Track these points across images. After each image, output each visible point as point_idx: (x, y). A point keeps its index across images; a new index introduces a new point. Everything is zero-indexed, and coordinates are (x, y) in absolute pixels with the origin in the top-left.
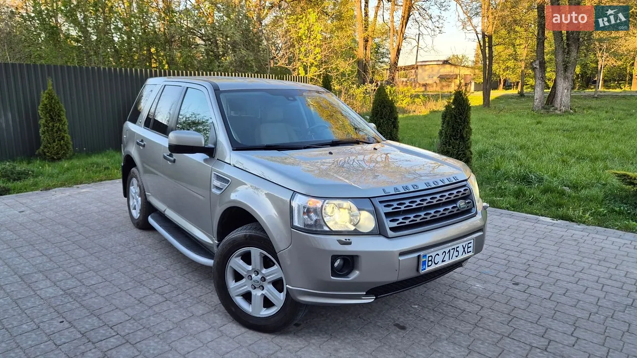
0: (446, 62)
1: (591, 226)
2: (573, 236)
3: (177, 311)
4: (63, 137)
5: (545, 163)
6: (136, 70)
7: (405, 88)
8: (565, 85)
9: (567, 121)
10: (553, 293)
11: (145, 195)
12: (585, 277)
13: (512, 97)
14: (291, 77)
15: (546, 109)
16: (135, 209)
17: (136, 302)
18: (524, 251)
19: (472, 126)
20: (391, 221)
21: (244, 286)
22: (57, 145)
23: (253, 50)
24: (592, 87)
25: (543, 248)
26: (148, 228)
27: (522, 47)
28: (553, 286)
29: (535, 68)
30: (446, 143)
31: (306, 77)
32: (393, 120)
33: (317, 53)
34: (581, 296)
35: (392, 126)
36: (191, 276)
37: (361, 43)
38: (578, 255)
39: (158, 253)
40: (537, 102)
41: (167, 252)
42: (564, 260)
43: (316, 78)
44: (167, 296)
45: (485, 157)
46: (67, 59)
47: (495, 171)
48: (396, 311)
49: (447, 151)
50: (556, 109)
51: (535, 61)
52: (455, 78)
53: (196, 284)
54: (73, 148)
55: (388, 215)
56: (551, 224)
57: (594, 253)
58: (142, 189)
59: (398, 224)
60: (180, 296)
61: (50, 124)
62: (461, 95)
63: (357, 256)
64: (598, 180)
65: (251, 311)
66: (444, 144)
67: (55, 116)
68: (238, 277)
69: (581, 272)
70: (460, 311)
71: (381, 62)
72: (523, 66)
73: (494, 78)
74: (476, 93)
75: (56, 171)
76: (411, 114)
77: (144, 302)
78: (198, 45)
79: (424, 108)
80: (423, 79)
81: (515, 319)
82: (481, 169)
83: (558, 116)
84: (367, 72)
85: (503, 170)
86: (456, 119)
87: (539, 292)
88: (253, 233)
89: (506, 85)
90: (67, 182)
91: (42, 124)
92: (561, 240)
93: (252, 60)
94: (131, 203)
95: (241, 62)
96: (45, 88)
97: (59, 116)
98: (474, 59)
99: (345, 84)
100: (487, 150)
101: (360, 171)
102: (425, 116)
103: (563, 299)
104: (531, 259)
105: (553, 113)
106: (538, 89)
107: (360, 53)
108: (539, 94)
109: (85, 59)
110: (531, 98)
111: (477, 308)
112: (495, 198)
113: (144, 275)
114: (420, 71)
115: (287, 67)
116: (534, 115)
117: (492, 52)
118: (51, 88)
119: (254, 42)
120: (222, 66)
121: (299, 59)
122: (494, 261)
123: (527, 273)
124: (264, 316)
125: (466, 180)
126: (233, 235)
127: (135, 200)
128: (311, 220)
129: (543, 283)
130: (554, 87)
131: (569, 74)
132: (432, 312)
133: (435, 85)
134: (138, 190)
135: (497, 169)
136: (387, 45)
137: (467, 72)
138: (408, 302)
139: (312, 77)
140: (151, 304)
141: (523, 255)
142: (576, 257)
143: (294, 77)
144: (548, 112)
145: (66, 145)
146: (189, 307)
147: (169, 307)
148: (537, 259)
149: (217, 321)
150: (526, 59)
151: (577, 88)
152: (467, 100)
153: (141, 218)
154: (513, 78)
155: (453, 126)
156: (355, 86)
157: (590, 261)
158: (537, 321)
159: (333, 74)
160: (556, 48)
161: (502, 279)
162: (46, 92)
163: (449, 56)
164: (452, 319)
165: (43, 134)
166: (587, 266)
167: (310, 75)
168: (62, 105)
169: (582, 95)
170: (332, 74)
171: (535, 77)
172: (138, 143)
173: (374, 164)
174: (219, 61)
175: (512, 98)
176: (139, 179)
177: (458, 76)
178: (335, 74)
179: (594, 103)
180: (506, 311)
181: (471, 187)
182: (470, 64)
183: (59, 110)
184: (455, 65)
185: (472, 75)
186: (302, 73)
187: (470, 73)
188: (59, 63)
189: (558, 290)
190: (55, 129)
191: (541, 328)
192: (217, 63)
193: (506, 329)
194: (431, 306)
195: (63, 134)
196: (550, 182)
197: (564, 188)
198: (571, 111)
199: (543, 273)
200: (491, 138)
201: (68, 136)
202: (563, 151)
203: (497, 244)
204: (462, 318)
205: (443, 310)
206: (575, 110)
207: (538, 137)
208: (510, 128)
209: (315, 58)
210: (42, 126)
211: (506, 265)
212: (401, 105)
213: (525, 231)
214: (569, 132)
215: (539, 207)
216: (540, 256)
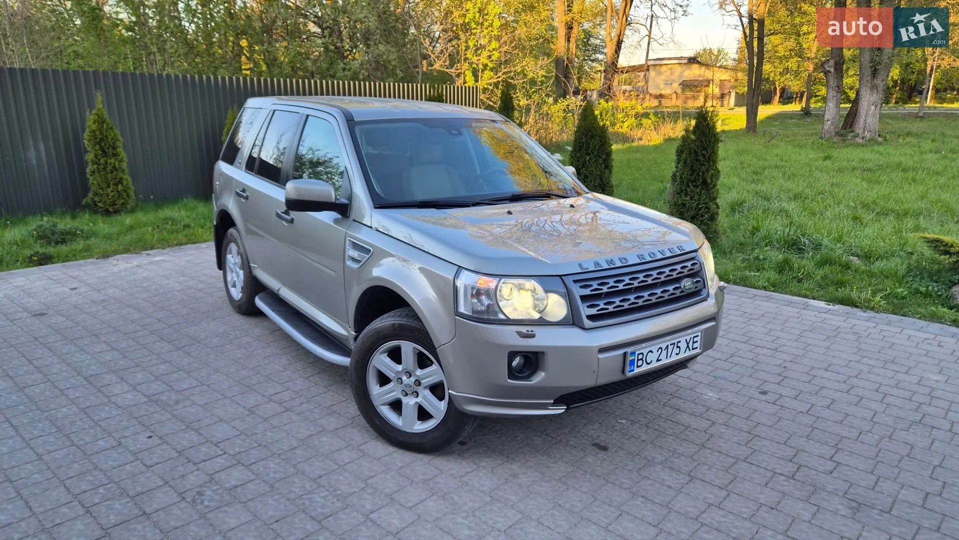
0: (692, 60)
1: (881, 314)
2: (854, 328)
3: (302, 424)
4: (121, 179)
5: (827, 221)
6: (223, 78)
7: (628, 103)
8: (872, 99)
9: (870, 156)
10: (813, 405)
11: (250, 267)
12: (861, 383)
13: (791, 116)
14: (454, 87)
15: (842, 135)
16: (234, 286)
17: (247, 412)
18: (782, 349)
20: (588, 307)
21: (392, 391)
22: (112, 191)
23: (396, 45)
24: (916, 100)
25: (809, 345)
26: (255, 313)
28: (815, 396)
29: (828, 71)
30: (682, 191)
31: (477, 86)
32: (604, 157)
33: (494, 49)
34: (852, 409)
35: (603, 166)
36: (317, 379)
37: (562, 32)
38: (855, 354)
40: (828, 125)
42: (836, 361)
43: (491, 88)
44: (287, 405)
45: (739, 212)
46: (116, 58)
47: (753, 234)
48: (595, 427)
49: (682, 203)
50: (857, 136)
51: (828, 60)
52: (706, 86)
53: (325, 390)
54: (136, 196)
55: (584, 298)
56: (825, 311)
57: (879, 352)
58: (245, 258)
59: (598, 311)
60: (304, 405)
61: (102, 161)
62: (706, 120)
63: (543, 353)
64: (902, 246)
65: (401, 424)
66: (678, 193)
67: (108, 149)
68: (384, 380)
69: (856, 377)
70: (682, 427)
71: (593, 61)
72: (811, 67)
73: (765, 87)
74: (737, 109)
75: (115, 230)
76: (635, 144)
77: (257, 412)
78: (312, 34)
79: (655, 133)
80: (657, 86)
81: (757, 438)
82: (733, 230)
83: (858, 147)
84: (570, 78)
85: (763, 232)
86: (697, 156)
87: (794, 404)
88: (404, 321)
89: (785, 96)
90: (132, 246)
91: (89, 161)
92: (836, 333)
93: (394, 60)
94: (229, 279)
95: (377, 62)
96: (91, 107)
97: (114, 148)
98: (736, 56)
99: (536, 97)
100: (744, 201)
102: (656, 148)
103: (826, 413)
104: (789, 359)
105: (852, 142)
106: (831, 105)
107: (560, 46)
108: (833, 111)
109: (144, 59)
110: (820, 117)
111: (705, 424)
112: (748, 273)
113: (254, 377)
114: (652, 73)
115: (447, 70)
116: (822, 144)
117: (764, 46)
118: (100, 105)
120: (349, 70)
121: (466, 59)
122: (736, 362)
123: (781, 378)
124: (418, 432)
125: (695, 251)
126: (376, 324)
127: (234, 275)
128: (482, 305)
129: (801, 392)
130: (857, 100)
131: (879, 82)
132: (644, 428)
133: (674, 96)
134: (238, 260)
135: (756, 229)
136: (603, 32)
137: (724, 76)
138: (612, 415)
139: (486, 86)
140: (268, 416)
141: (778, 353)
142: (853, 358)
143: (458, 87)
144: (844, 140)
145: (125, 191)
146: (317, 420)
147: (291, 419)
148: (798, 360)
149: (356, 438)
150: (815, 57)
151: (894, 101)
153: (244, 300)
154: (795, 86)
155: (692, 167)
156: (551, 100)
157: (871, 362)
158: (786, 441)
159: (518, 82)
161: (744, 386)
162: (94, 112)
163: (699, 50)
164: (672, 437)
165: (91, 176)
166: (867, 369)
167: (481, 84)
168: (117, 132)
169: (899, 114)
170: (516, 82)
171: (828, 84)
172: (238, 194)
174: (345, 61)
175: (791, 118)
176: (239, 244)
177: (711, 82)
178: (522, 81)
179: (916, 126)
180: (746, 428)
181: (704, 260)
182: (730, 63)
183: (112, 139)
184: (707, 66)
185: (732, 80)
186: (470, 82)
187: (730, 78)
188: (104, 64)
189: (821, 401)
190: (109, 168)
191: (790, 449)
192: (342, 65)
193: (743, 452)
194: (644, 421)
195: (121, 175)
196: (832, 250)
197: (851, 258)
198: (879, 138)
199: (803, 379)
200: (753, 181)
201: (127, 178)
202: (858, 202)
203: (744, 339)
204: (685, 437)
205: (659, 426)
206: (885, 137)
207: (824, 180)
208: (782, 167)
209: (490, 57)
210: (90, 164)
211: (753, 367)
212: (620, 130)
213: (786, 321)
214: (870, 173)
215: (811, 286)
216: (803, 356)
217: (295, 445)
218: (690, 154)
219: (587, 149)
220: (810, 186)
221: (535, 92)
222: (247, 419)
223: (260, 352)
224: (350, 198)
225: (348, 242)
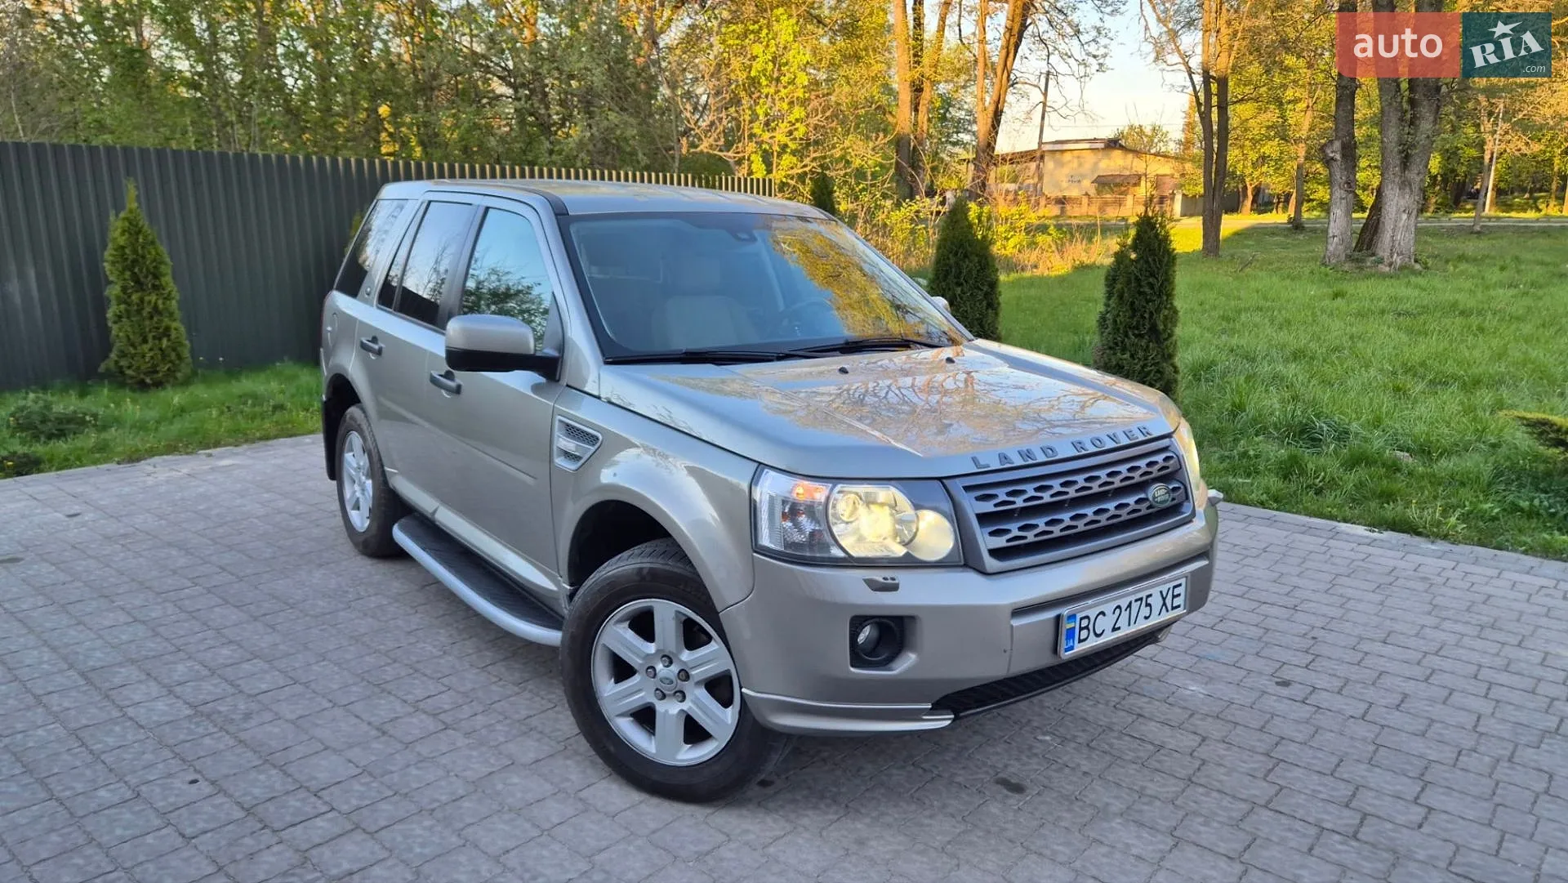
0: (1113, 144)
1: (1461, 546)
2: (1420, 569)
3: (475, 753)
4: (168, 329)
5: (1353, 394)
6: (347, 162)
7: (1014, 210)
8: (1402, 202)
9: (1407, 292)
10: (1371, 704)
11: (384, 473)
12: (1447, 665)
13: (1273, 231)
14: (733, 180)
15: (1357, 260)
16: (357, 507)
17: (374, 733)
18: (1305, 606)
19: (1178, 303)
20: (992, 534)
21: (637, 691)
22: (151, 350)
23: (637, 114)
24: (1468, 207)
25: (1349, 599)
26: (391, 553)
27: (1302, 106)
28: (1372, 688)
29: (1332, 159)
30: (1116, 344)
31: (770, 180)
32: (985, 288)
33: (797, 120)
34: (1437, 711)
35: (985, 303)
36: (503, 670)
37: (906, 96)
38: (1429, 613)
39: (419, 615)
40: (1334, 245)
41: (441, 612)
42: (1398, 627)
43: (792, 182)
44: (448, 718)
45: (1207, 380)
46: (168, 132)
47: (1234, 415)
48: (999, 750)
49: (1118, 364)
50: (1381, 261)
51: (1331, 142)
52: (1135, 185)
53: (516, 689)
54: (192, 357)
55: (983, 518)
56: (1368, 541)
58: (375, 459)
59: (1008, 541)
60: (479, 717)
61: (135, 297)
62: (1153, 227)
63: (912, 618)
64: (1481, 434)
65: (654, 751)
66: (1110, 348)
67: (146, 277)
68: (622, 670)
69: (1436, 654)
70: (1151, 747)
71: (955, 144)
72: (1302, 153)
73: (1231, 185)
74: (1186, 221)
75: (152, 414)
76: (1027, 274)
77: (392, 732)
78: (498, 97)
79: (1058, 257)
80: (1057, 185)
81: (1281, 765)
82: (1200, 407)
83: (1384, 279)
84: (920, 168)
85: (1251, 411)
86: (1141, 286)
87: (1338, 702)
88: (658, 564)
89: (1260, 201)
90: (181, 441)
91: (112, 298)
92: (1392, 579)
93: (634, 137)
94: (348, 494)
95: (606, 141)
96: (119, 206)
97: (156, 277)
98: (1180, 136)
99: (865, 198)
100: (1213, 363)
101: (905, 414)
102: (1061, 280)
103: (1395, 719)
104: (1319, 625)
105: (1373, 271)
106: (1338, 212)
107: (902, 118)
108: (1341, 224)
109: (215, 133)
110: (1320, 233)
111: (1190, 741)
112: (1231, 480)
113: (388, 668)
114: (1049, 164)
115: (721, 154)
116: (1327, 275)
117: (1228, 119)
118: (134, 205)
119: (637, 90)
120: (560, 153)
121: (752, 136)
122: (1231, 631)
123: (1310, 658)
124: (685, 764)
125: (1169, 436)
126: (608, 569)
127: (357, 487)
128: (801, 531)
129: (1347, 681)
130: (1377, 208)
131: (1412, 175)
132: (1085, 750)
133: (1085, 200)
134: (364, 461)
135: (1237, 409)
136: (969, 99)
137: (1164, 168)
138: (1027, 728)
139: (785, 180)
140: (410, 738)
141: (1300, 615)
142: (1425, 620)
143: (739, 179)
144: (1361, 269)
145: (174, 350)
146: (501, 743)
147: (454, 744)
148: (1334, 625)
149: (573, 777)
150: (1308, 138)
151: (1432, 209)
152: (1166, 238)
153: (374, 531)
154: (1276, 184)
155: (1132, 303)
156: (888, 203)
157: (1459, 628)
158: (1334, 770)
159: (835, 174)
160: (1382, 111)
161: (1249, 671)
162: (122, 215)
163: (1121, 129)
164: (1134, 766)
165: (115, 322)
166: (1452, 639)
167: (778, 176)
168: (163, 249)
169: (1443, 227)
170: (833, 174)
171: (1330, 182)
172: (364, 346)
173: (938, 397)
174: (552, 138)
175: (1273, 234)
176: (367, 433)
177: (1143, 178)
178: (842, 173)
179: (1471, 247)
180: (1262, 747)
181: (1182, 452)
182: (1172, 148)
183: (155, 260)
184: (1136, 152)
185: (1177, 175)
186: (759, 170)
187: (1173, 171)
188: (151, 140)
189: (1383, 698)
190: (148, 309)
191: (1342, 785)
192: (547, 145)
193: (1260, 790)
194: (1083, 738)
195: (166, 321)
196: (1366, 440)
197: (1399, 453)
198: (1415, 266)
199: (1347, 658)
200: (1224, 332)
201: (178, 327)
202: (1398, 365)
203: (1239, 590)
204: (1158, 766)
205: (1111, 745)
206: (1426, 263)
207: (1337, 330)
208: (1268, 309)
209: (790, 133)
210: (114, 302)
211: (1260, 639)
212: (1003, 251)
213: (1305, 560)
214: (1411, 319)
215: (1338, 500)
216: (1341, 618)
217: (461, 792)
218: (1129, 282)
219: (958, 277)
220: (1316, 338)
221: (864, 189)
222: (375, 745)
223: (400, 622)
224: (562, 347)
225: (557, 424)
